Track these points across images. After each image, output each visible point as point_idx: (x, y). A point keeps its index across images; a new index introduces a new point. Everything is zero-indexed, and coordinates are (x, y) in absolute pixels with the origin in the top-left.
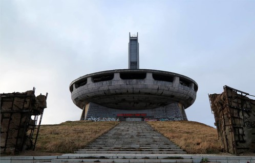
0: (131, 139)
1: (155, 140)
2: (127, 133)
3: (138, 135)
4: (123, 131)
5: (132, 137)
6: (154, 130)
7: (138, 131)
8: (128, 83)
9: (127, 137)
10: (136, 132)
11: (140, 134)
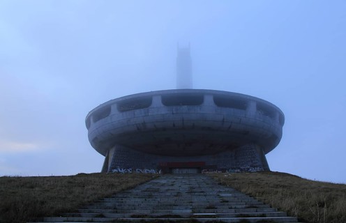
0: (175, 198)
1: (226, 199)
2: (171, 188)
3: (191, 191)
4: (163, 185)
5: (178, 194)
6: (220, 184)
7: (191, 186)
8: (174, 112)
9: (168, 194)
10: (187, 186)
11: (195, 190)
